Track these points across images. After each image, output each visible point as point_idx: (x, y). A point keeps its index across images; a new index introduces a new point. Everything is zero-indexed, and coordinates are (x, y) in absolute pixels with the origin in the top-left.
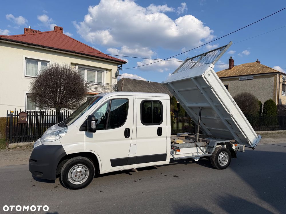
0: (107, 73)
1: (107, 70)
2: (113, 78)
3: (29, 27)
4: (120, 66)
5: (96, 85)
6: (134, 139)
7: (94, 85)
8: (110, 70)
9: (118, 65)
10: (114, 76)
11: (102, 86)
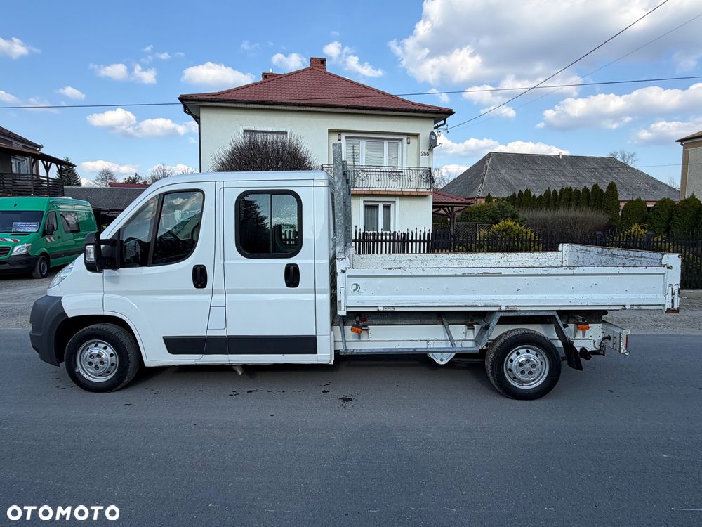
0: (409, 143)
1: (409, 135)
2: (424, 154)
3: (271, 71)
4: (442, 122)
5: (380, 173)
6: (219, 292)
7: (377, 173)
8: (417, 135)
9: (436, 121)
10: (424, 148)
11: (394, 174)
